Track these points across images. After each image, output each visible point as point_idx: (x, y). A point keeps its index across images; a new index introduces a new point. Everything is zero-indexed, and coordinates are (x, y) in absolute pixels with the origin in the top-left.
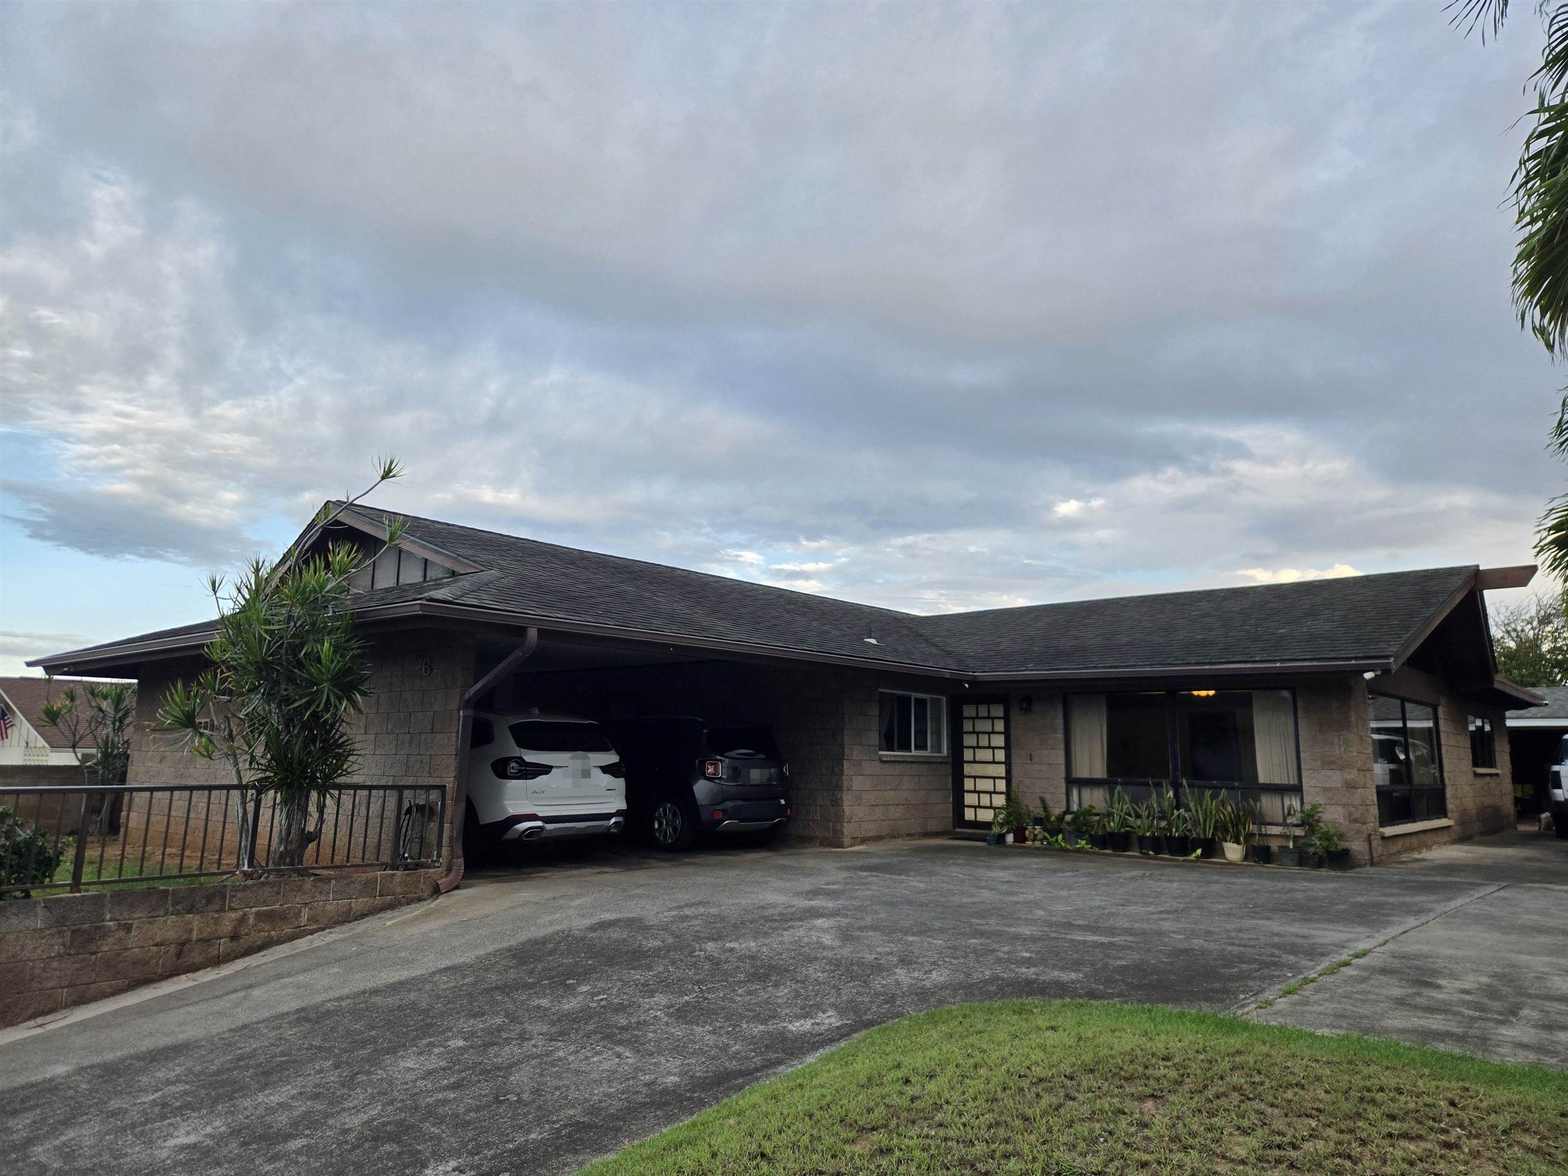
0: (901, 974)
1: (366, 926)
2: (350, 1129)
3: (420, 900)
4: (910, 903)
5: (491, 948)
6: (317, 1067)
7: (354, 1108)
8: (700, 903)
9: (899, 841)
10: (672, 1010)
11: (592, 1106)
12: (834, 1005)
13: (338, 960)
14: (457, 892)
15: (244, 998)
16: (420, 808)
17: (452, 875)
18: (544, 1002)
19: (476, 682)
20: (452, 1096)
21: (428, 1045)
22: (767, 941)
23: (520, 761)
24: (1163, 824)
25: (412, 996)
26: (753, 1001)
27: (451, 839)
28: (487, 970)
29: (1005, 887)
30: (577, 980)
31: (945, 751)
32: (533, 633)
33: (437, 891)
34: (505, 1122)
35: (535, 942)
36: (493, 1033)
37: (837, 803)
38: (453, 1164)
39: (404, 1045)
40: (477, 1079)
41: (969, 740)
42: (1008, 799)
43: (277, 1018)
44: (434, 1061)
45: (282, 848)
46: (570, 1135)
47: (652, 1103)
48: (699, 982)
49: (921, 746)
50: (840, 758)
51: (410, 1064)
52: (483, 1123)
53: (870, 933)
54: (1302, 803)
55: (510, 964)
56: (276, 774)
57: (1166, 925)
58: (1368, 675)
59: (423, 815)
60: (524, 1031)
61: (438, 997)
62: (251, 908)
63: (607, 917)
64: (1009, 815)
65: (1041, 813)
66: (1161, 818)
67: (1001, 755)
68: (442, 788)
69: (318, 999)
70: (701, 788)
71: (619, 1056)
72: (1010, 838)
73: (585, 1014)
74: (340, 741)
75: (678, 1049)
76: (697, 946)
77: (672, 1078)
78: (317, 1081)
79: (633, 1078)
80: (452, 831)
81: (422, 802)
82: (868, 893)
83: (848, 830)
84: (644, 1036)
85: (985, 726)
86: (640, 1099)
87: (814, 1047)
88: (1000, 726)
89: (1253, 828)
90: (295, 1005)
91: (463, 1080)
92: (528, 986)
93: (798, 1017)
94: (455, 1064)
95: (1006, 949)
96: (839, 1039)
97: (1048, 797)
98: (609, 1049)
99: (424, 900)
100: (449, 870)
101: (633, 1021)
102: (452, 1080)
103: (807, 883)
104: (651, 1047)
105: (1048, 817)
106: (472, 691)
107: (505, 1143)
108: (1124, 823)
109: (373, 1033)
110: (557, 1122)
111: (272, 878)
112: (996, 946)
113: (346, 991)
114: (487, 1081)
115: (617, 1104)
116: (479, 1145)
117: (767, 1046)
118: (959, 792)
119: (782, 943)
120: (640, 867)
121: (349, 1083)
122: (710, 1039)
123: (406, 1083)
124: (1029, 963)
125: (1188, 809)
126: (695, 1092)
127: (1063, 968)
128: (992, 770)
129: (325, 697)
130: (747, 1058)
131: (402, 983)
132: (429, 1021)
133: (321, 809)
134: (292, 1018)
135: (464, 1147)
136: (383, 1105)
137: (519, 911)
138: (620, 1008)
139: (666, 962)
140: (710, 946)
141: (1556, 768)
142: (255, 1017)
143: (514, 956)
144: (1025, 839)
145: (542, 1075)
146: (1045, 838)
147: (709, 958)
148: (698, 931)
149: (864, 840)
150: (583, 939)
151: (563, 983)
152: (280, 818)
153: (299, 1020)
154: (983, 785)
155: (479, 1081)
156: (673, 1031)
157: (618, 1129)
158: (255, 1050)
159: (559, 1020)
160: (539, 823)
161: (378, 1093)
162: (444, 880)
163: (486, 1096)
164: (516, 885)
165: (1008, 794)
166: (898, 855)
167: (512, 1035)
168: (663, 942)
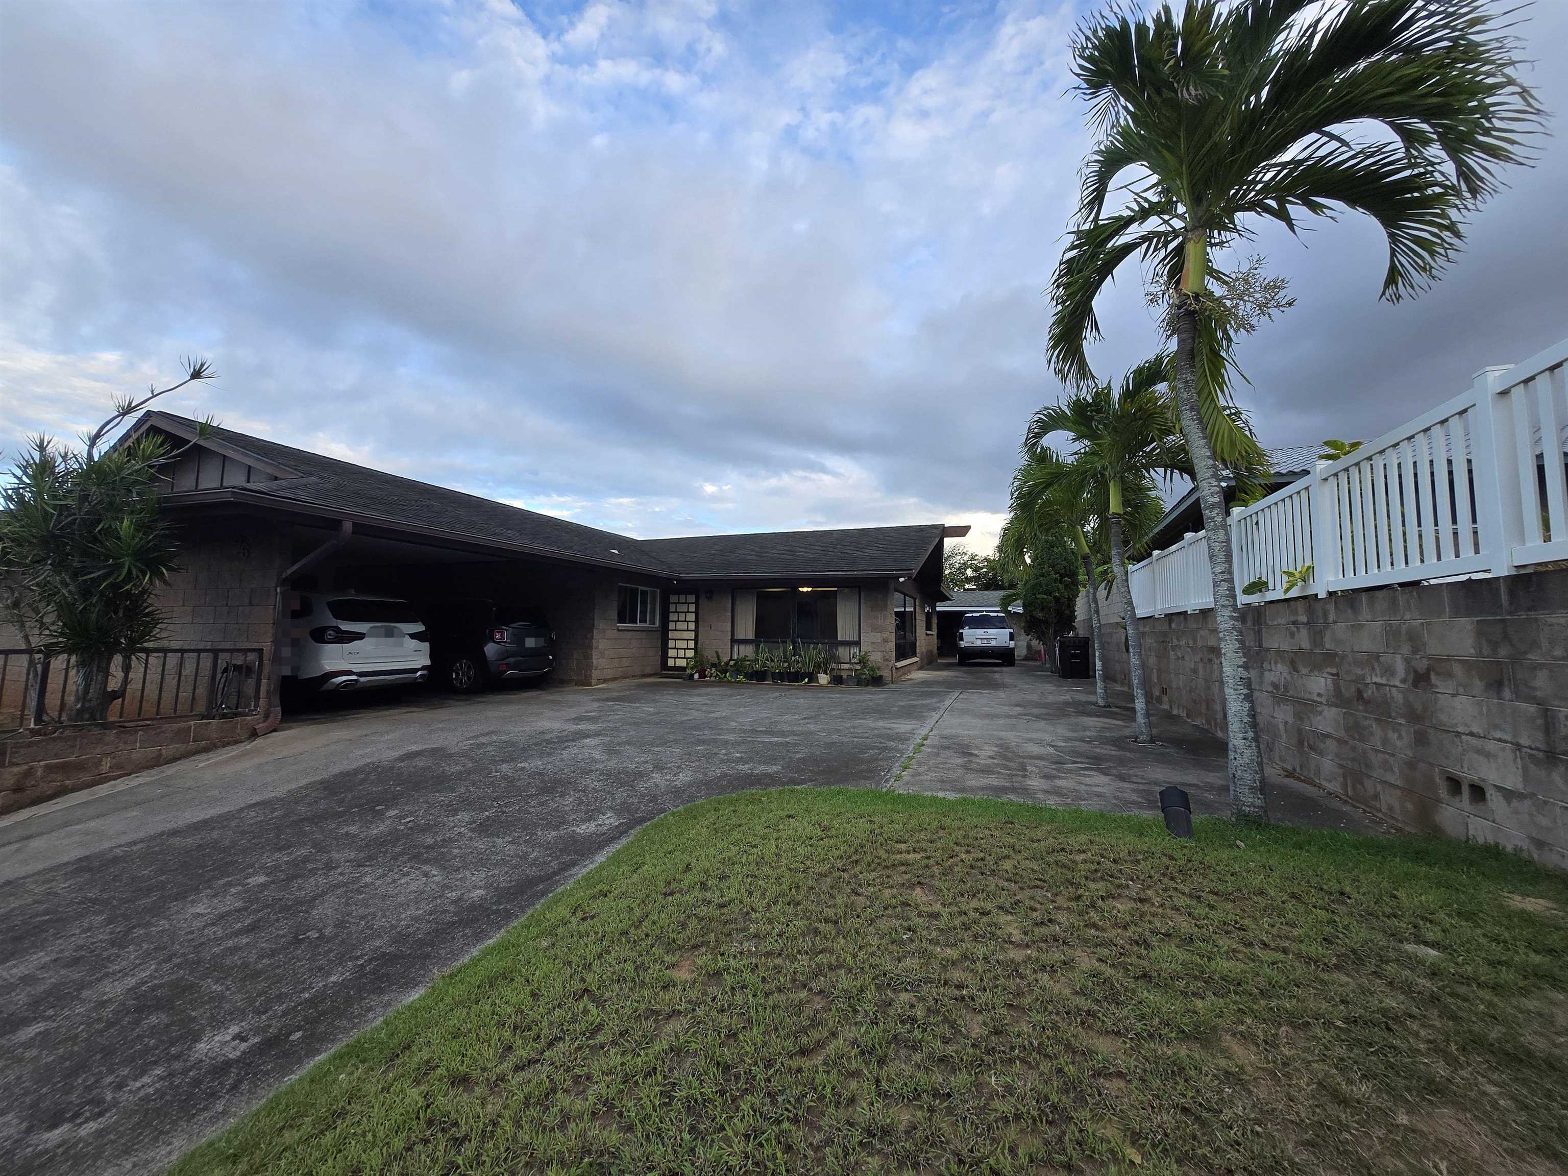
0: (657, 776)
1: (177, 768)
2: (110, 1000)
3: (236, 742)
4: (648, 722)
5: (303, 782)
6: (86, 925)
7: (120, 971)
8: (492, 732)
9: (627, 680)
10: (474, 826)
11: (399, 933)
12: (611, 808)
13: (137, 804)
14: (274, 734)
15: (18, 850)
16: (237, 668)
17: (270, 720)
18: (353, 829)
19: (293, 565)
20: (244, 941)
21: (225, 885)
22: (551, 760)
23: (337, 629)
24: (786, 665)
25: (215, 834)
26: (544, 811)
27: (268, 692)
28: (297, 803)
29: (704, 708)
30: (386, 805)
31: (657, 624)
32: (348, 526)
33: (254, 734)
34: (303, 966)
35: (347, 774)
36: (298, 865)
37: (588, 657)
38: (234, 1029)
39: (197, 888)
40: (275, 917)
41: (673, 617)
42: (696, 652)
43: (51, 869)
44: (230, 902)
45: (79, 706)
46: (374, 972)
47: (461, 921)
48: (496, 799)
49: (643, 620)
50: (591, 628)
51: (200, 909)
52: (277, 971)
53: (627, 747)
54: (860, 651)
55: (322, 796)
56: (69, 639)
57: (812, 727)
58: (901, 580)
59: (240, 672)
60: (330, 860)
61: (243, 833)
62: (39, 761)
63: (414, 748)
64: (696, 662)
65: (716, 661)
66: (785, 662)
67: (692, 626)
68: (260, 651)
69: (107, 845)
70: (490, 649)
71: (426, 875)
72: (696, 676)
73: (394, 837)
74: (147, 611)
75: (482, 862)
76: (493, 767)
77: (478, 891)
78: (81, 942)
79: (440, 897)
80: (269, 685)
81: (239, 663)
82: (617, 717)
83: (595, 674)
84: (450, 852)
85: (684, 608)
86: (448, 918)
87: (601, 847)
88: (692, 608)
89: (834, 665)
90: (77, 853)
91: (259, 920)
92: (340, 815)
93: (583, 821)
94: (252, 903)
95: (723, 752)
96: (619, 838)
97: (720, 651)
98: (416, 869)
99: (241, 742)
100: (267, 717)
101: (439, 840)
102: (248, 922)
103: (573, 712)
104: (457, 863)
105: (720, 663)
106: (289, 572)
107: (301, 992)
108: (764, 665)
109: (163, 878)
110: (362, 956)
111: (68, 733)
112: (716, 750)
113: (141, 835)
114: (287, 919)
115: (424, 927)
116: (269, 1000)
117: (561, 850)
118: (665, 649)
119: (562, 760)
120: (441, 706)
121: (121, 942)
122: (511, 849)
123: (192, 932)
124: (740, 760)
125: (800, 656)
126: (500, 904)
127: (765, 763)
128: (687, 635)
129: (126, 570)
130: (545, 863)
131: (206, 822)
132: (229, 859)
133: (127, 668)
134: (70, 868)
135: (250, 1005)
136: (159, 964)
137: (333, 747)
138: (426, 829)
139: (467, 783)
140: (504, 767)
141: (961, 631)
142: (23, 871)
143: (325, 788)
144: (705, 676)
145: (347, 904)
146: (717, 675)
147: (505, 778)
148: (493, 756)
149: (605, 681)
150: (392, 768)
151: (372, 809)
152: (76, 679)
153: (78, 871)
154: (681, 644)
155: (278, 920)
156: (476, 845)
157: (428, 956)
158: (13, 910)
159: (367, 845)
160: (354, 677)
161: (156, 948)
162: (261, 725)
163: (284, 936)
164: (330, 726)
165: (696, 649)
166: (629, 690)
167: (319, 865)
168: (463, 766)
